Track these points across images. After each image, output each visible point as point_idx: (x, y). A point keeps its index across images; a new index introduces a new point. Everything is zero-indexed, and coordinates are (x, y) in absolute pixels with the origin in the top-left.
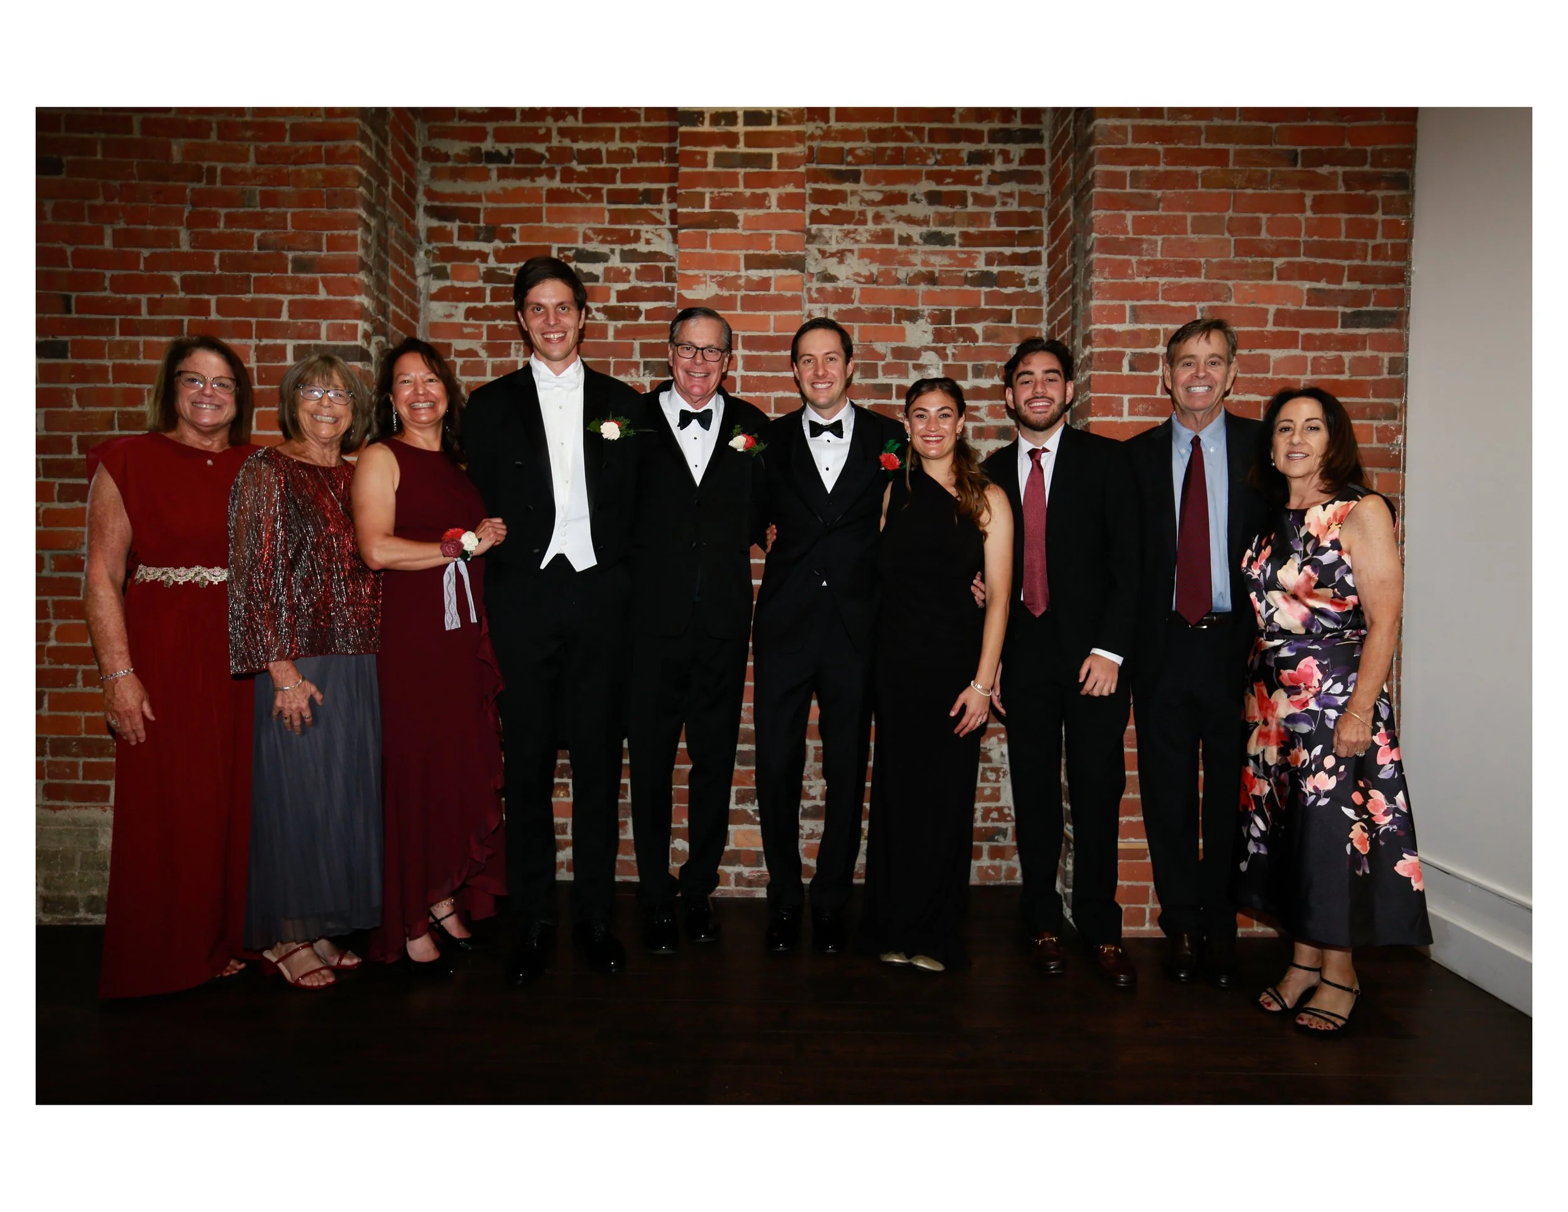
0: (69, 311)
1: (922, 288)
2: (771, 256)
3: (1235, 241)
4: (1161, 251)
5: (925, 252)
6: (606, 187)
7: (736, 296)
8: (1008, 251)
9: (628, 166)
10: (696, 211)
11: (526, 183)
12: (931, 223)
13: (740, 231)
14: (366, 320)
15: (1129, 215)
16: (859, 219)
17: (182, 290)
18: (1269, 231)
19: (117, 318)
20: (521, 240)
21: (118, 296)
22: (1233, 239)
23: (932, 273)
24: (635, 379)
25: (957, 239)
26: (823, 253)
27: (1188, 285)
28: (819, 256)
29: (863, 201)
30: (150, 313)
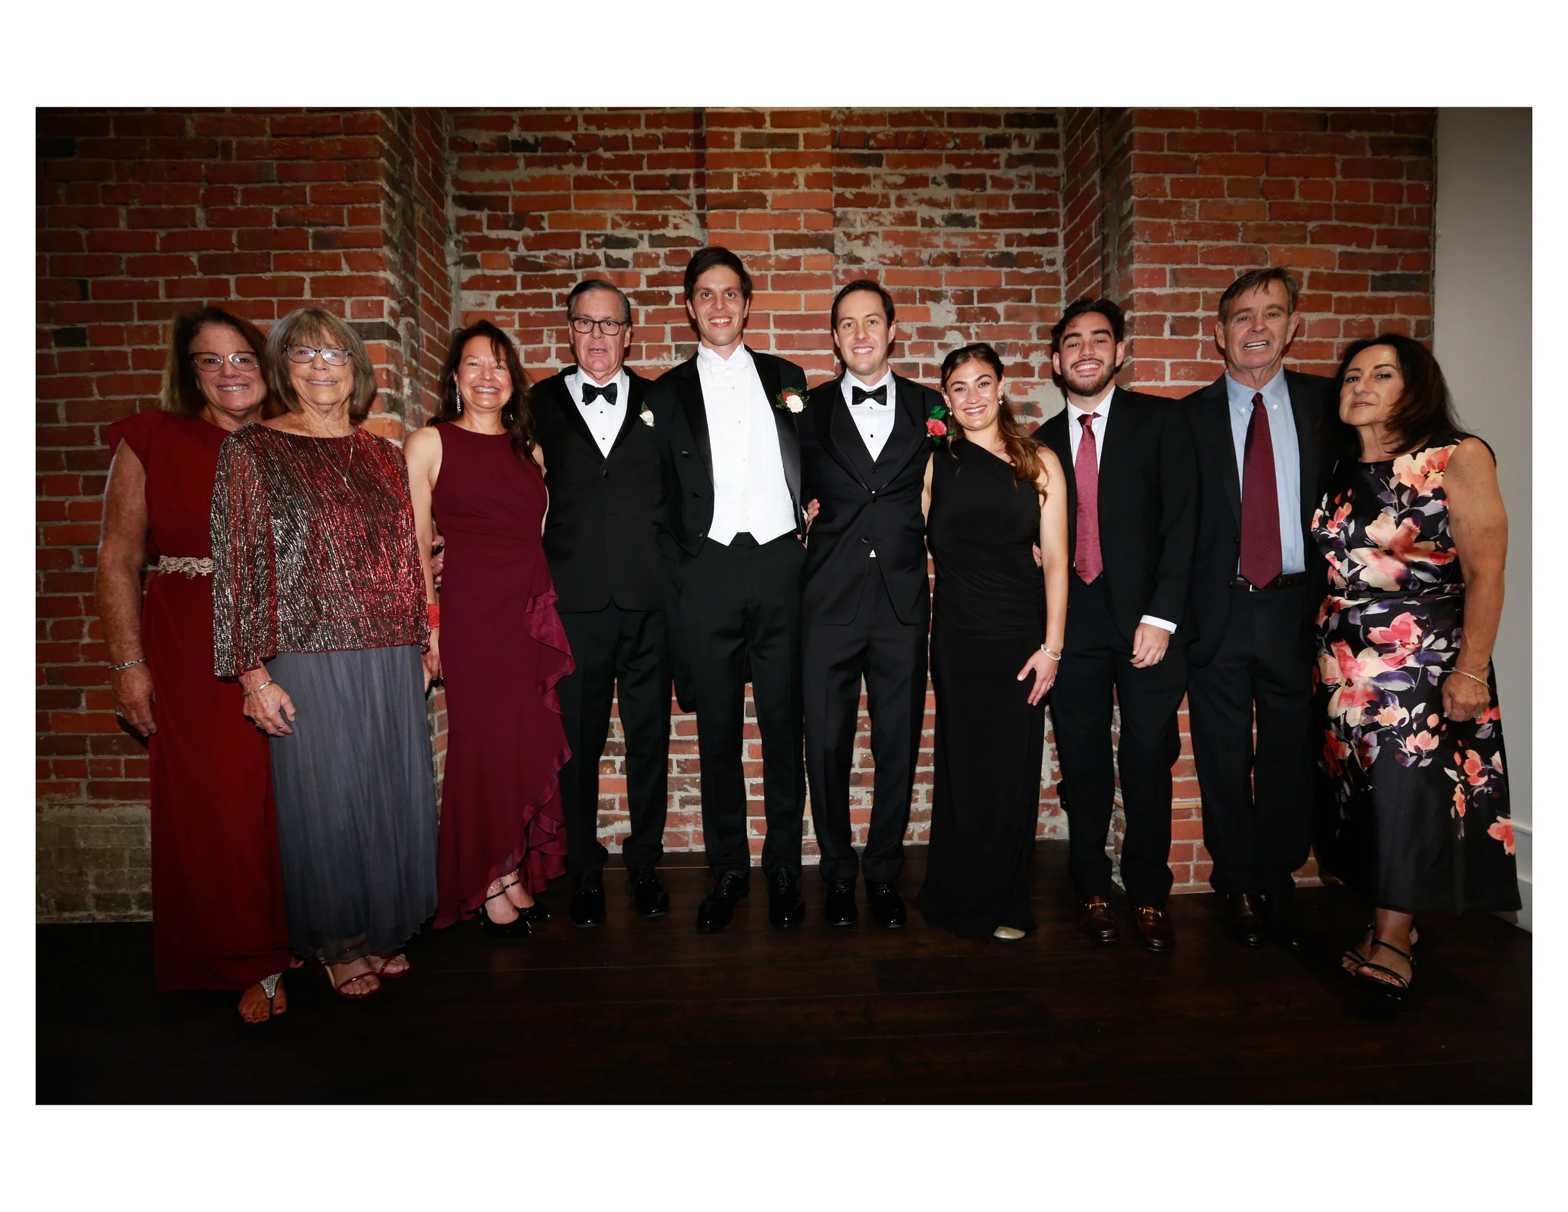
1: (946, 268)
2: (801, 235)
3: (1270, 204)
4: (1199, 214)
5: (947, 234)
6: (633, 174)
7: (766, 276)
8: (1026, 232)
9: (655, 152)
10: (724, 191)
11: (553, 171)
12: (952, 205)
13: (769, 211)
14: (393, 298)
15: (1168, 178)
16: (882, 202)
17: (200, 271)
18: (1301, 195)
19: (135, 302)
20: (550, 227)
21: (135, 279)
22: (1267, 202)
23: (954, 254)
24: (667, 361)
25: (978, 221)
26: (848, 236)
27: (1226, 248)
28: (845, 239)
29: (885, 184)
30: (168, 296)
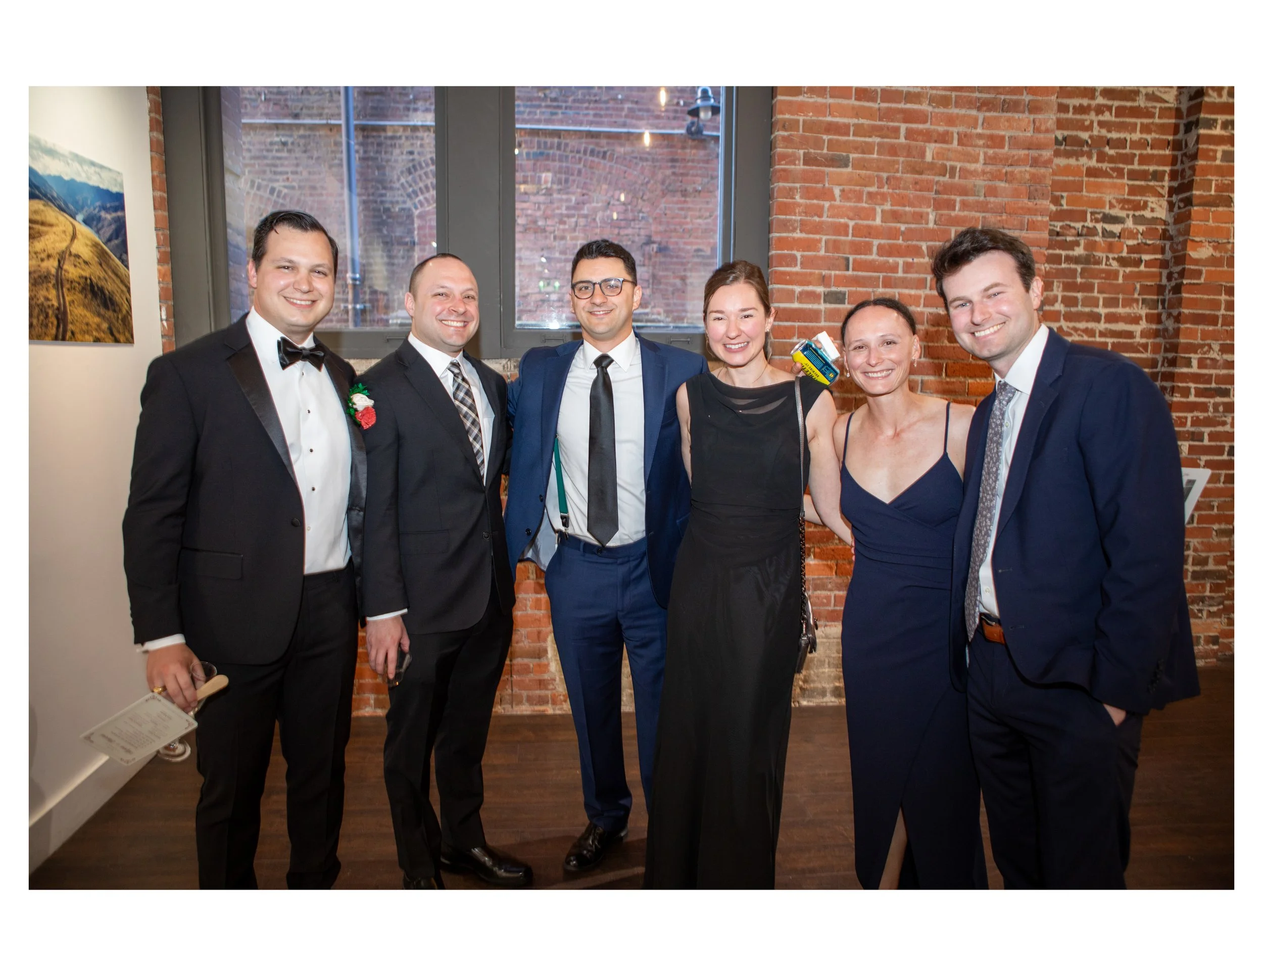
0: (848, 269)
6: (1127, 168)
9: (1144, 152)
10: (1205, 194)
11: (1072, 161)
20: (1067, 205)
24: (1136, 310)
30: (905, 272)
